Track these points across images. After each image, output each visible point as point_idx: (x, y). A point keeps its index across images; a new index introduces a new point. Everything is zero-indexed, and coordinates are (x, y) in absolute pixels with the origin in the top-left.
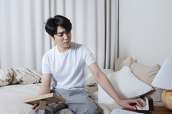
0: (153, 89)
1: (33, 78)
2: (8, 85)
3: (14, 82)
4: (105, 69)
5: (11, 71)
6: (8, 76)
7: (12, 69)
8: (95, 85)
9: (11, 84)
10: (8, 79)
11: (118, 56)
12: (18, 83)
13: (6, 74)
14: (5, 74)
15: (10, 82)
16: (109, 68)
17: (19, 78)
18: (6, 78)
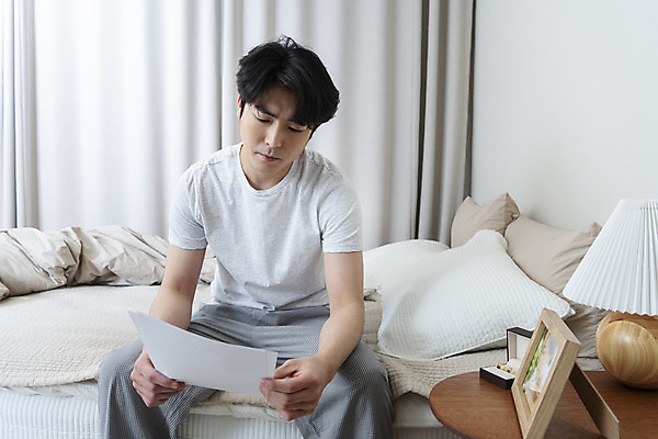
0: (574, 312)
1: (152, 264)
2: (65, 286)
3: (87, 276)
5: (74, 235)
6: (63, 255)
7: (77, 230)
8: (373, 297)
9: (73, 283)
10: (64, 264)
11: (468, 192)
12: (98, 282)
13: (58, 248)
14: (54, 249)
15: (71, 277)
16: (434, 236)
17: (102, 264)
18: (58, 261)
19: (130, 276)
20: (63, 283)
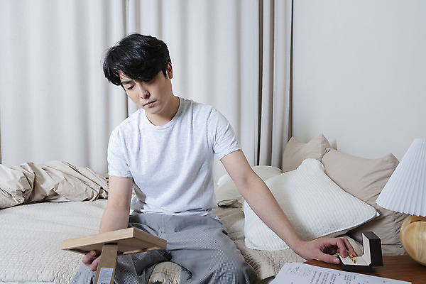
0: (378, 215)
1: (84, 187)
2: (23, 204)
3: (38, 197)
4: (258, 165)
5: (29, 168)
6: (22, 182)
7: (31, 165)
8: (235, 205)
9: (28, 202)
10: (22, 188)
11: (290, 135)
12: (46, 200)
13: (19, 178)
14: (15, 178)
15: (27, 197)
16: (269, 163)
17: (49, 187)
18: (18, 186)
19: (68, 195)
20: (22, 201)
